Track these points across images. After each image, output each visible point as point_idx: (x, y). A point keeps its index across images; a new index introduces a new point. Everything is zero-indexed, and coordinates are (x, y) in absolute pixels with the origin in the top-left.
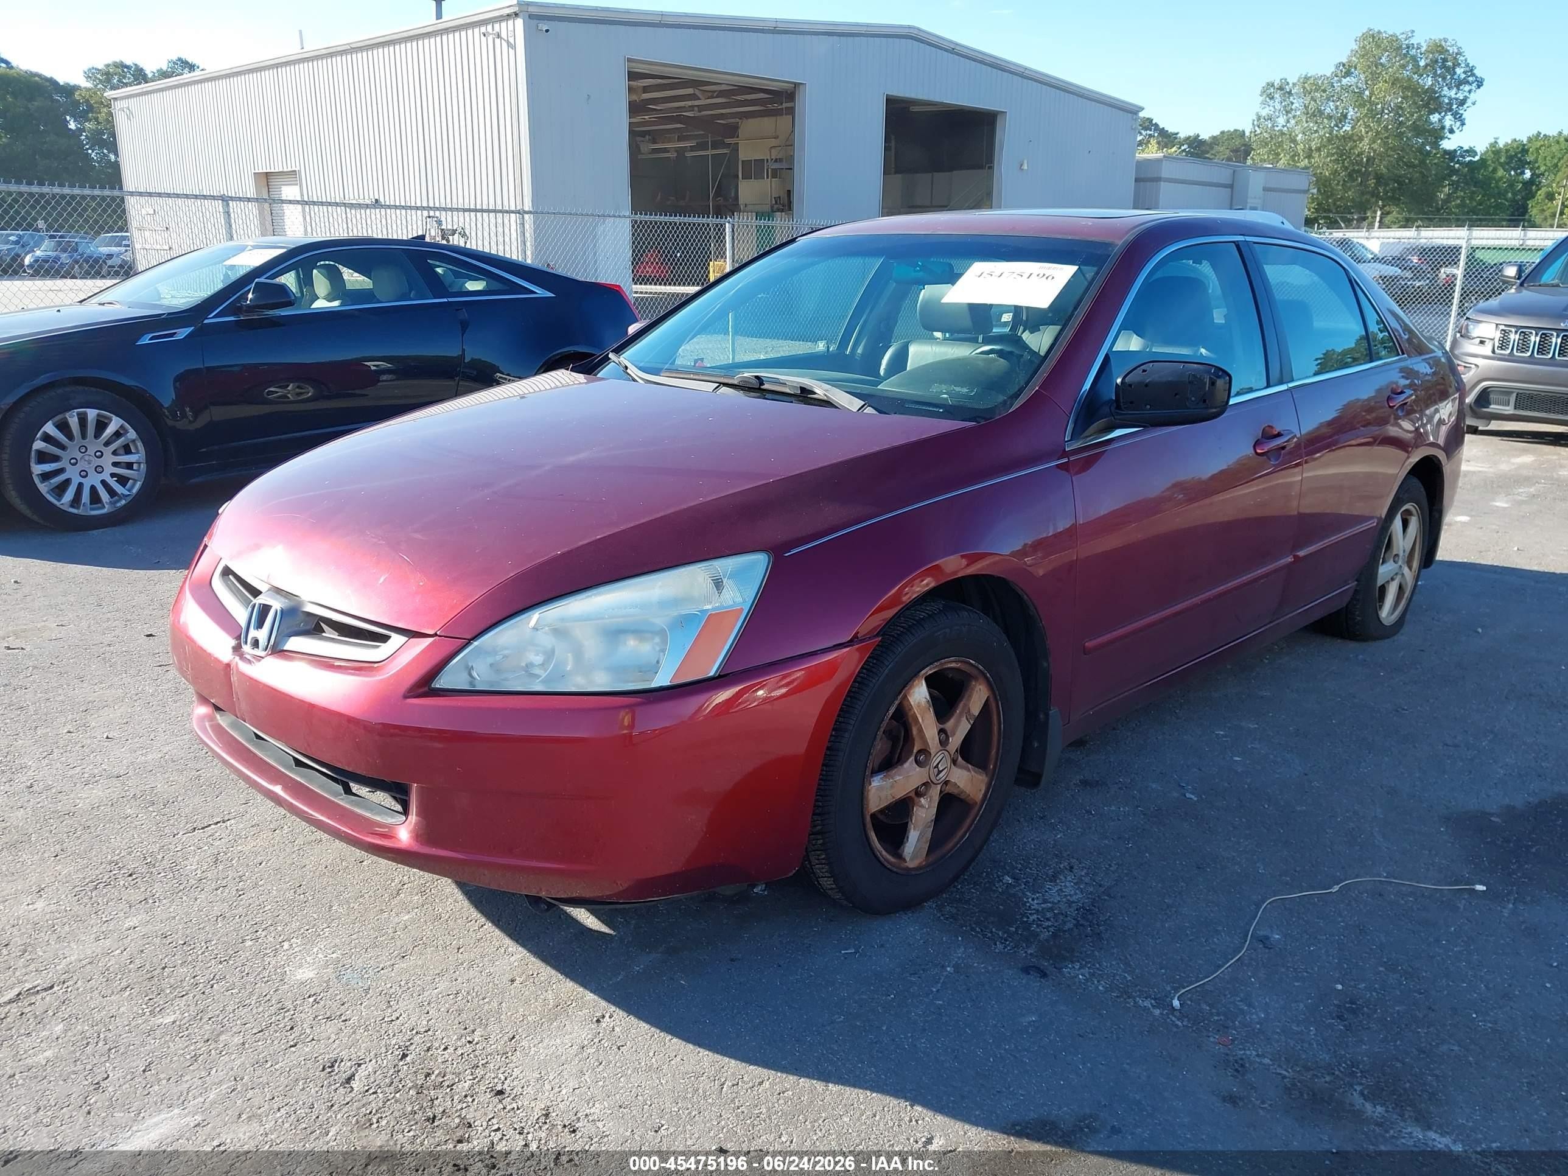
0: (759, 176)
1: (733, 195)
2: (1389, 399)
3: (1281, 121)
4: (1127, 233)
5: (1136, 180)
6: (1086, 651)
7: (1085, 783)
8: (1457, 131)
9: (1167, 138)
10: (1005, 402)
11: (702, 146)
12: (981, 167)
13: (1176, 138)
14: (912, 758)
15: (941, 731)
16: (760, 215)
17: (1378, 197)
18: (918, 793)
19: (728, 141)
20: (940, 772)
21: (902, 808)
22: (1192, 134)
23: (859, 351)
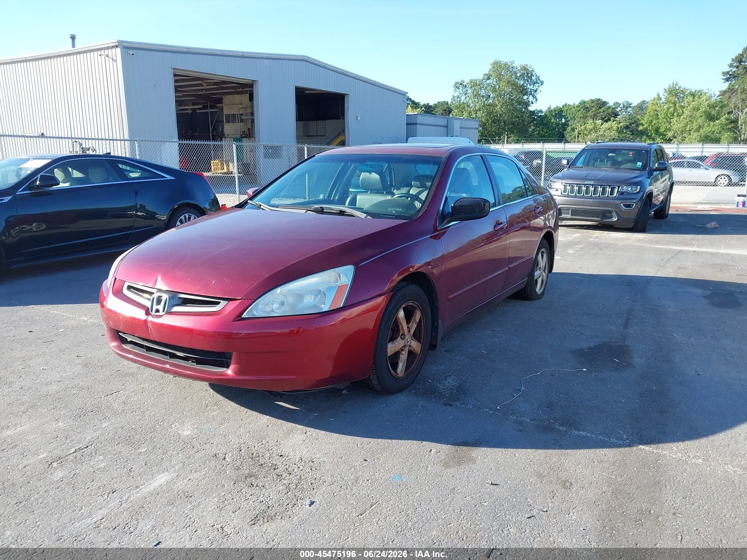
0: (234, 121)
1: (220, 130)
2: (535, 210)
3: (463, 98)
4: (446, 153)
5: (407, 124)
6: (448, 300)
7: (446, 351)
8: (534, 103)
9: (415, 105)
10: (415, 213)
11: (205, 107)
12: (339, 118)
13: (419, 105)
14: (400, 337)
15: (408, 327)
16: (235, 140)
17: (505, 130)
18: (402, 350)
19: (218, 105)
20: (408, 342)
21: (397, 355)
22: (426, 103)
23: (337, 198)
